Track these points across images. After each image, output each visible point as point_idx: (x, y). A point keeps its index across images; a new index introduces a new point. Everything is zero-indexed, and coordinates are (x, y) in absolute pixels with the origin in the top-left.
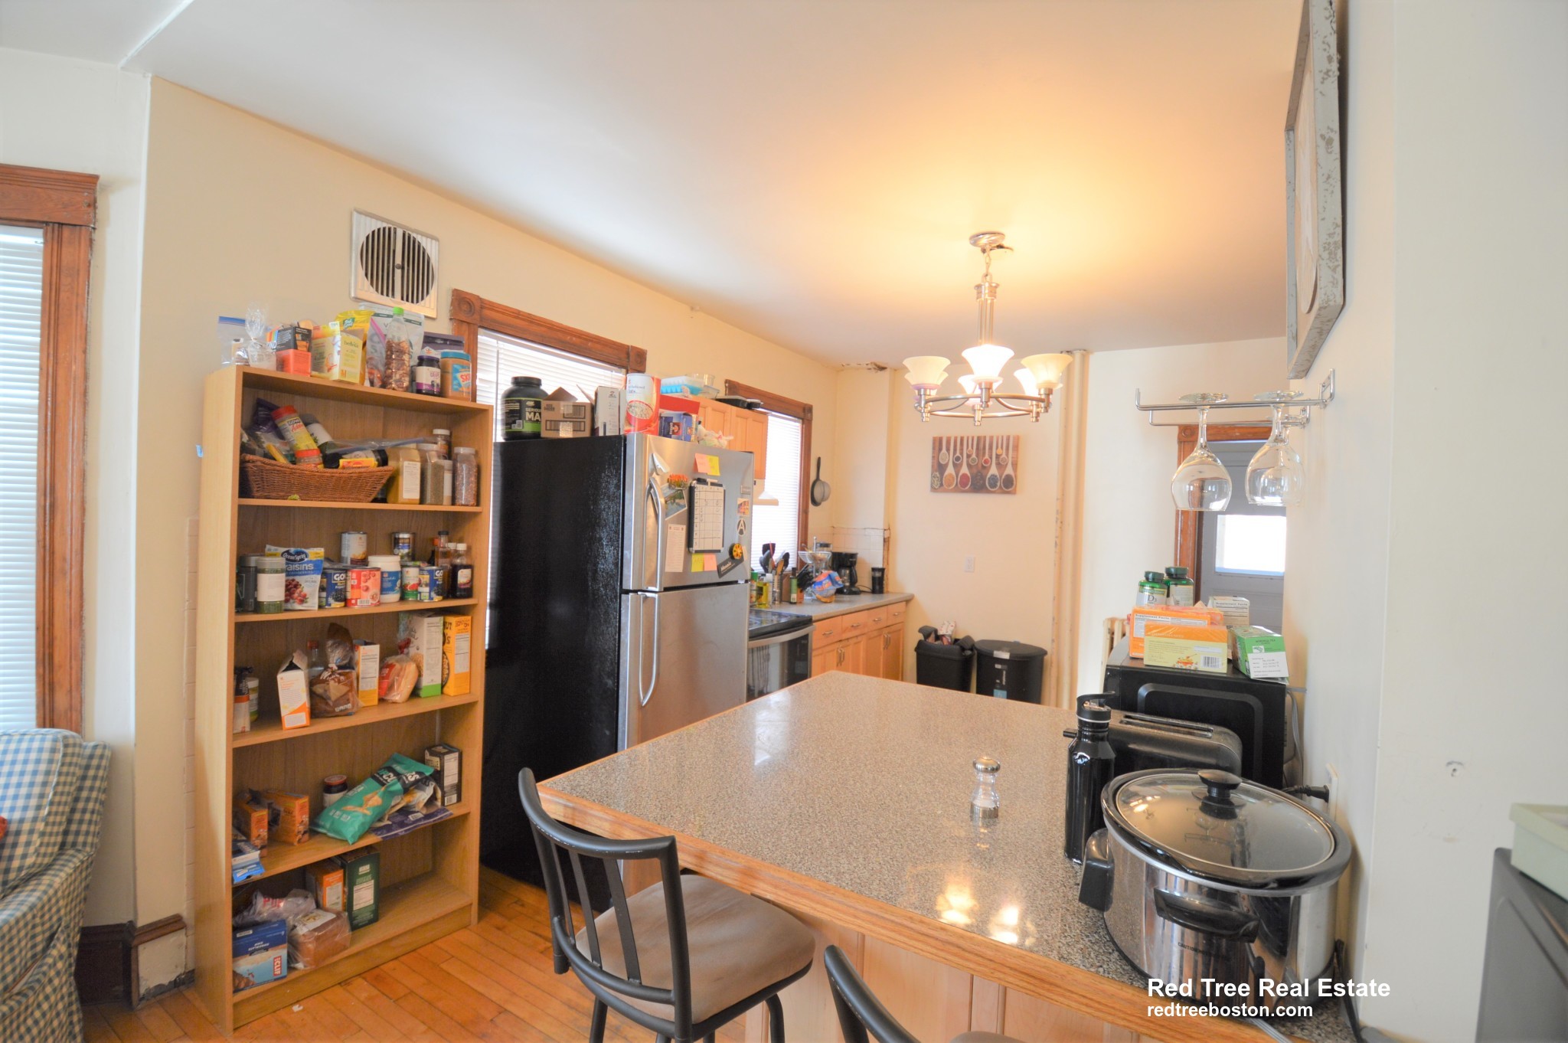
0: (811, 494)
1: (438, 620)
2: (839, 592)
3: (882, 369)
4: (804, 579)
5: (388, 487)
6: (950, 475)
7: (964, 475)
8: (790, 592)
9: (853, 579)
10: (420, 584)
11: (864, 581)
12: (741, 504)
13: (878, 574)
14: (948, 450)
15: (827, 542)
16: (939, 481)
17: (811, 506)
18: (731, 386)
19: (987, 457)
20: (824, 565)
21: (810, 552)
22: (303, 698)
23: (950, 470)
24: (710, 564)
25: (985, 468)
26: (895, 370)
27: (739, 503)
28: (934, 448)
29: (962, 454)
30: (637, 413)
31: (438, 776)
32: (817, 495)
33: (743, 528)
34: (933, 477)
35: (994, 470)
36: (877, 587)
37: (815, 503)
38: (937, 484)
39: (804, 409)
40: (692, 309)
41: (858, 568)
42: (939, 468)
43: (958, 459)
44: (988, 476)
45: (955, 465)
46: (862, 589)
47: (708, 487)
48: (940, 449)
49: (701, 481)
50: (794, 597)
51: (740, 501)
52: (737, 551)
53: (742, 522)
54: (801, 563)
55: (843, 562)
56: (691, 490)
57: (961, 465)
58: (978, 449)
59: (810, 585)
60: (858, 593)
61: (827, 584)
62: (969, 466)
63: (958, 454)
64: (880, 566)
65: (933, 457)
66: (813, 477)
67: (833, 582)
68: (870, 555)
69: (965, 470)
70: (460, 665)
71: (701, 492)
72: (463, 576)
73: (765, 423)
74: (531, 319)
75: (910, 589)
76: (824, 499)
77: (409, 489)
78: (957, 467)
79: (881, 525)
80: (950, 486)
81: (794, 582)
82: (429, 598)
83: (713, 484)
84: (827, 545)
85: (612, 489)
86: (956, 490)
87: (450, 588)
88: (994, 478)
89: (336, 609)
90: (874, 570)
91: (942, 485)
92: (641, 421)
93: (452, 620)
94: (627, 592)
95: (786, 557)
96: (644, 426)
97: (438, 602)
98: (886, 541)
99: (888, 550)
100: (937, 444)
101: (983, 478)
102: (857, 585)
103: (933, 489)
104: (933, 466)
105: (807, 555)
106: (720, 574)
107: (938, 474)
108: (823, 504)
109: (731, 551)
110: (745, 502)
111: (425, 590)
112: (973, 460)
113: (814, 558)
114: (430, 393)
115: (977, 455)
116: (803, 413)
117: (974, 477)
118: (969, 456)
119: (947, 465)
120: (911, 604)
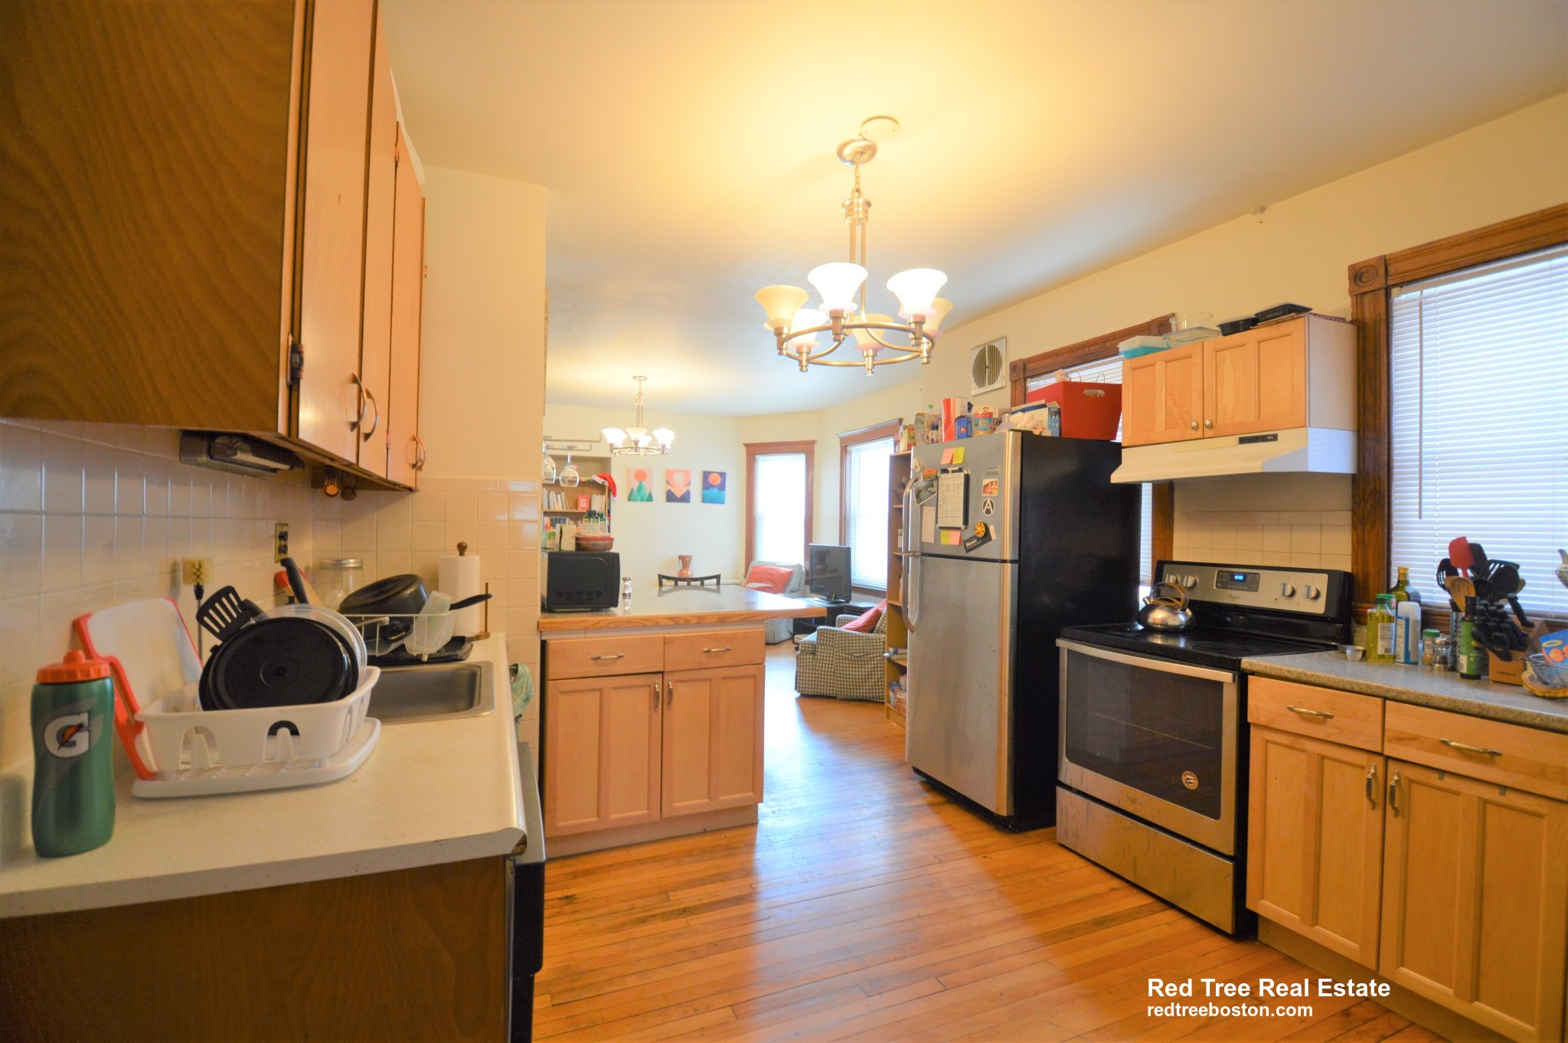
12: (987, 485)
24: (955, 538)
27: (984, 483)
33: (990, 507)
47: (950, 475)
49: (944, 471)
53: (989, 502)
83: (953, 472)
106: (964, 549)
110: (992, 482)
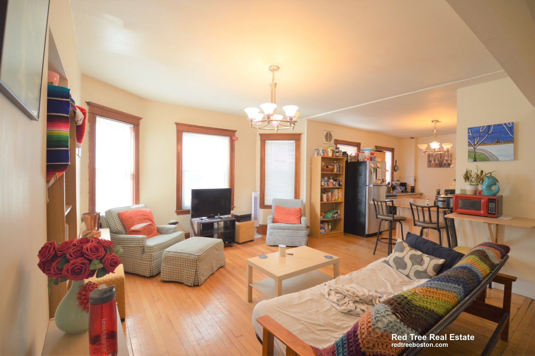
0: (394, 168)
1: (337, 189)
2: (402, 192)
3: (413, 138)
4: (394, 188)
5: (333, 170)
6: (433, 163)
7: (437, 163)
8: (390, 191)
9: (406, 189)
10: (336, 184)
11: (409, 189)
13: (413, 188)
14: (432, 157)
15: (399, 180)
16: (430, 164)
17: (394, 172)
18: (376, 147)
19: (443, 158)
20: (398, 185)
21: (395, 182)
22: (326, 198)
23: (433, 162)
24: (380, 182)
25: (443, 161)
26: (417, 138)
28: (428, 157)
29: (436, 158)
30: (366, 157)
31: (337, 213)
32: (396, 168)
33: (384, 176)
34: (428, 164)
35: (445, 162)
36: (413, 191)
37: (395, 171)
38: (429, 166)
39: (392, 149)
40: (369, 132)
41: (407, 186)
42: (430, 162)
43: (435, 159)
44: (444, 163)
45: (434, 161)
46: (408, 191)
48: (430, 157)
49: (378, 168)
50: (391, 192)
51: (384, 171)
52: (384, 180)
54: (392, 184)
55: (403, 185)
56: (376, 169)
57: (436, 161)
58: (440, 157)
59: (395, 189)
60: (407, 192)
61: (399, 189)
62: (438, 161)
63: (435, 158)
64: (413, 186)
65: (428, 159)
66: (395, 165)
67: (401, 189)
68: (411, 183)
69: (437, 162)
70: (340, 196)
71: (378, 170)
72: (341, 183)
73: (385, 155)
74: (344, 141)
75: (421, 191)
76: (397, 170)
77: (335, 171)
78: (435, 161)
79: (413, 176)
80: (432, 166)
81: (391, 189)
82: (337, 186)
83: (380, 168)
84: (399, 181)
85: (364, 169)
86: (435, 167)
87: (339, 185)
88: (445, 163)
89: (328, 187)
90: (412, 187)
91: (430, 166)
92: (367, 158)
93: (339, 190)
94: (367, 186)
95: (389, 183)
96: (368, 159)
97: (338, 187)
98: (415, 180)
99: (416, 182)
100: (429, 156)
101: (442, 164)
102: (407, 190)
103: (428, 167)
104: (428, 161)
105: (394, 183)
106: (381, 184)
107: (429, 163)
108: (397, 171)
109: (383, 180)
111: (337, 185)
112: (439, 159)
113: (396, 183)
114: (338, 157)
115: (440, 158)
116: (392, 150)
117: (440, 164)
118: (438, 158)
119: (432, 161)
120: (422, 195)
